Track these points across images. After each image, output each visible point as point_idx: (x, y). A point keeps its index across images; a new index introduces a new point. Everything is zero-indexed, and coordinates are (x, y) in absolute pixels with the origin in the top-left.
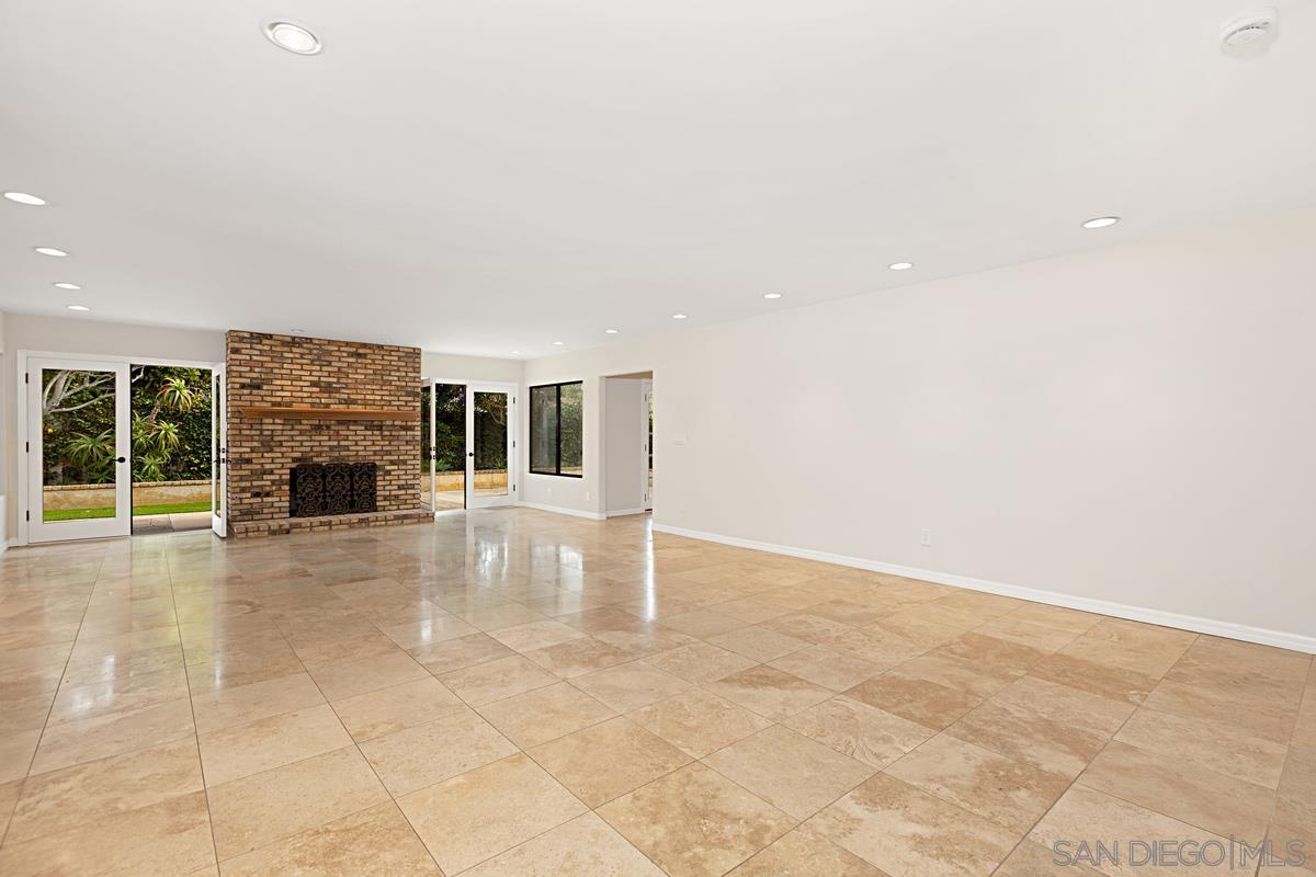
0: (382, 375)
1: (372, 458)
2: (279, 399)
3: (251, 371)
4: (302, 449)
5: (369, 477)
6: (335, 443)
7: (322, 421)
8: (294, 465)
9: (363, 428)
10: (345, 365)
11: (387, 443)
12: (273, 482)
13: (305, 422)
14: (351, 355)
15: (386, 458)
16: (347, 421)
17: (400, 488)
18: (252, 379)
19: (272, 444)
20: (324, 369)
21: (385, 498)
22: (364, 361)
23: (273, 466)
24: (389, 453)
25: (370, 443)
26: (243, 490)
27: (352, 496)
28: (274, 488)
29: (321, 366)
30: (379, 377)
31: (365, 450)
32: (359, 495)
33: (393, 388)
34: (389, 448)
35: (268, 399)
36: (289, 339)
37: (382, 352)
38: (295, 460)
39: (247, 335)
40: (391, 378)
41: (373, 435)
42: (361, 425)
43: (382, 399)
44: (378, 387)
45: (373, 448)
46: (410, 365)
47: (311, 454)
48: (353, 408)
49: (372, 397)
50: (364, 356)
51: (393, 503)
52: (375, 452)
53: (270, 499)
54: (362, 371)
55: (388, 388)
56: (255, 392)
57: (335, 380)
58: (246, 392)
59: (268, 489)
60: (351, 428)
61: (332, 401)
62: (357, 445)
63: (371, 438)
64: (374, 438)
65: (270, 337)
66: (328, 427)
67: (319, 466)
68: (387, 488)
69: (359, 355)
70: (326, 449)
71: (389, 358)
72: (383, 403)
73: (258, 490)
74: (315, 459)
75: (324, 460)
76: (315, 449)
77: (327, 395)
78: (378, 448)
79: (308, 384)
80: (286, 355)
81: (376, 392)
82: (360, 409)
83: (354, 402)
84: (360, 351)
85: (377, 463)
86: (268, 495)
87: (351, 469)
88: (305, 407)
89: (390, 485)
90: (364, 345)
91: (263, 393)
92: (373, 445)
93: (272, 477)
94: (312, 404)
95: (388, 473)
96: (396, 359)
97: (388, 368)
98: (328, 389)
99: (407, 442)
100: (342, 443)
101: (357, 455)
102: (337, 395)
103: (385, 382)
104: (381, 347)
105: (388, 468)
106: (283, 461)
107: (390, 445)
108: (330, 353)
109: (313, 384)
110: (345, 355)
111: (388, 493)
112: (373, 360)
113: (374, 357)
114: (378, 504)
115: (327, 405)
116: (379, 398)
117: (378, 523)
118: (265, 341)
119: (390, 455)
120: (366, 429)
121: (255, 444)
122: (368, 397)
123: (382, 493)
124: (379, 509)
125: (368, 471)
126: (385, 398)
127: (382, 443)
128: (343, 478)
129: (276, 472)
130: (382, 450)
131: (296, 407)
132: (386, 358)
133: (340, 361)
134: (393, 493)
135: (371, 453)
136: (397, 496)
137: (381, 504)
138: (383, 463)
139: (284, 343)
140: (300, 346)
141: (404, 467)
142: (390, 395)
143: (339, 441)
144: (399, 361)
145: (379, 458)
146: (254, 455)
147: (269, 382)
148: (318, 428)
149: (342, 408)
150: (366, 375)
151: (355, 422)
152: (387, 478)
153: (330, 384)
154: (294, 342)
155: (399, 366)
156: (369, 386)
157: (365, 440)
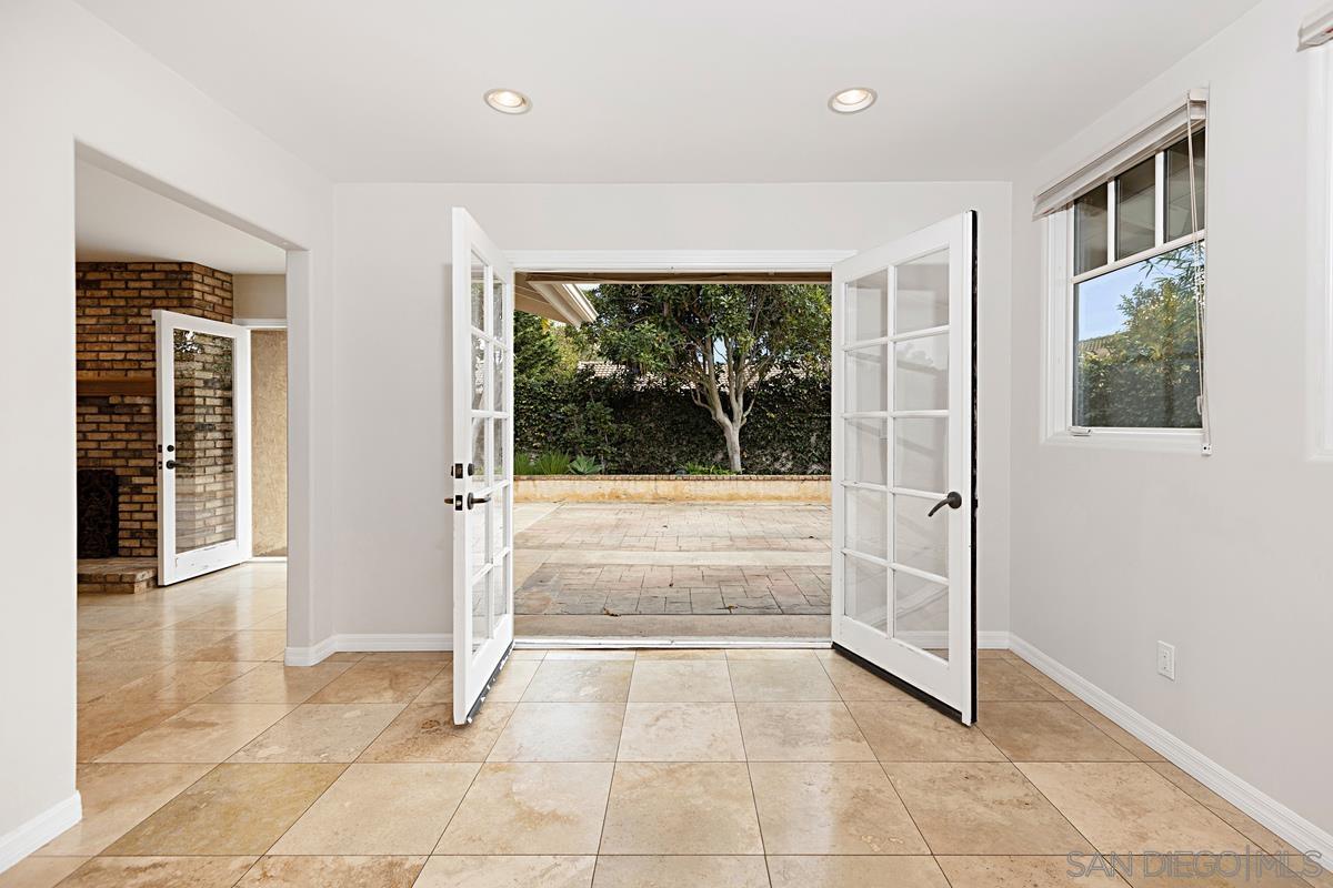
0: (127, 316)
1: (110, 462)
9: (95, 410)
11: (134, 436)
15: (133, 462)
21: (134, 534)
24: (139, 453)
25: (105, 436)
30: (120, 320)
31: (98, 449)
34: (137, 446)
37: (125, 275)
40: (141, 321)
41: (111, 422)
42: (91, 405)
43: (125, 360)
44: (119, 338)
45: (112, 445)
46: (173, 294)
51: (146, 542)
52: (115, 451)
54: (92, 311)
55: (136, 338)
63: (108, 427)
64: (114, 428)
68: (137, 516)
69: (87, 284)
71: (137, 285)
72: (127, 365)
78: (119, 445)
81: (116, 347)
84: (88, 276)
85: (119, 472)
89: (141, 511)
90: (95, 267)
92: (112, 439)
95: (138, 488)
96: (149, 285)
97: (136, 302)
105: (136, 480)
107: (140, 440)
111: (137, 525)
112: (111, 290)
113: (111, 285)
114: (121, 543)
116: (120, 356)
119: (141, 457)
120: (100, 413)
122: (103, 356)
123: (127, 525)
124: (122, 552)
126: (130, 356)
127: (126, 436)
130: (126, 449)
132: (131, 285)
135: (109, 454)
137: (127, 543)
138: (130, 472)
142: (139, 351)
144: (154, 288)
145: (122, 462)
150: (99, 317)
152: (136, 498)
155: (154, 299)
156: (105, 338)
157: (98, 431)
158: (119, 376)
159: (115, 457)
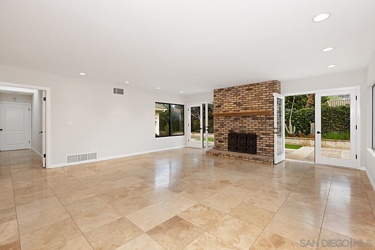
0: (259, 96)
1: (255, 131)
2: (225, 110)
3: (218, 102)
4: (231, 127)
5: (253, 139)
6: (241, 125)
7: (237, 117)
8: (229, 133)
9: (251, 119)
10: (245, 94)
11: (261, 125)
12: (224, 138)
13: (232, 117)
14: (247, 90)
15: (260, 132)
16: (245, 116)
17: (267, 146)
18: (218, 104)
19: (223, 125)
20: (238, 97)
21: (260, 149)
22: (252, 91)
23: (223, 133)
24: (261, 130)
25: (254, 125)
26: (217, 139)
27: (246, 146)
28: (224, 140)
29: (237, 96)
30: (257, 97)
31: (252, 128)
32: (249, 146)
33: (263, 101)
34: (262, 128)
35: (222, 110)
36: (227, 89)
37: (259, 86)
38: (229, 131)
39: (217, 90)
40: (262, 97)
41: (255, 122)
42: (250, 118)
43: (258, 106)
44: (257, 101)
45: (255, 127)
46: (271, 89)
47: (234, 129)
48: (247, 111)
49: (254, 106)
50: (251, 89)
51: (264, 152)
52: (256, 129)
53: (222, 143)
54: (250, 96)
55: (261, 101)
56: (219, 108)
57: (241, 101)
58: (217, 108)
59: (222, 140)
60: (247, 119)
61: (240, 109)
62: (249, 126)
63: (254, 123)
64: (256, 123)
65: (222, 89)
66: (239, 119)
67: (236, 133)
68: (261, 145)
69: (249, 89)
70: (238, 127)
71: (262, 88)
72: (259, 108)
73: (220, 140)
74: (235, 131)
75: (237, 131)
76: (235, 127)
77: (238, 107)
78: (257, 127)
79: (233, 103)
80: (227, 94)
81: (256, 104)
82: (250, 111)
83: (248, 109)
84: (250, 87)
85: (257, 134)
86: (222, 142)
87: (247, 136)
88: (232, 112)
89: (262, 144)
90: (251, 85)
91: (221, 108)
92: (255, 126)
93: (223, 136)
94: (234, 111)
95: (261, 138)
96: (265, 87)
97: (261, 92)
98: (239, 104)
99: (270, 125)
100: (244, 125)
101: (249, 130)
102: (242, 107)
103: (260, 99)
104: (258, 84)
105: (261, 136)
106: (226, 131)
107: (262, 126)
108: (239, 91)
109: (235, 103)
110: (244, 90)
111: (261, 147)
112: (255, 90)
113: (255, 89)
114: (257, 151)
115: (239, 111)
116: (257, 106)
117: (246, 159)
118: (222, 91)
119: (262, 130)
120: (252, 119)
121: (219, 125)
122: (253, 106)
123: (259, 147)
124: (257, 153)
125: (253, 137)
126: (260, 106)
127: (259, 125)
128: (243, 139)
129: (224, 134)
130: (259, 128)
131: (230, 112)
132: (260, 88)
133: (243, 93)
134: (264, 147)
135: (254, 129)
136: (265, 150)
137: (259, 151)
138: (259, 134)
139: (227, 91)
140: (231, 90)
141: (268, 136)
142: (262, 104)
143: (243, 124)
144: (266, 88)
145: (258, 131)
146: (219, 129)
147: (222, 104)
148: (236, 119)
149: (244, 111)
150: (252, 97)
151: (248, 116)
152: (261, 140)
153: (239, 102)
154: (229, 89)
155: (266, 91)
156: (253, 102)
157: (252, 124)
158: (257, 111)
159: (256, 130)
